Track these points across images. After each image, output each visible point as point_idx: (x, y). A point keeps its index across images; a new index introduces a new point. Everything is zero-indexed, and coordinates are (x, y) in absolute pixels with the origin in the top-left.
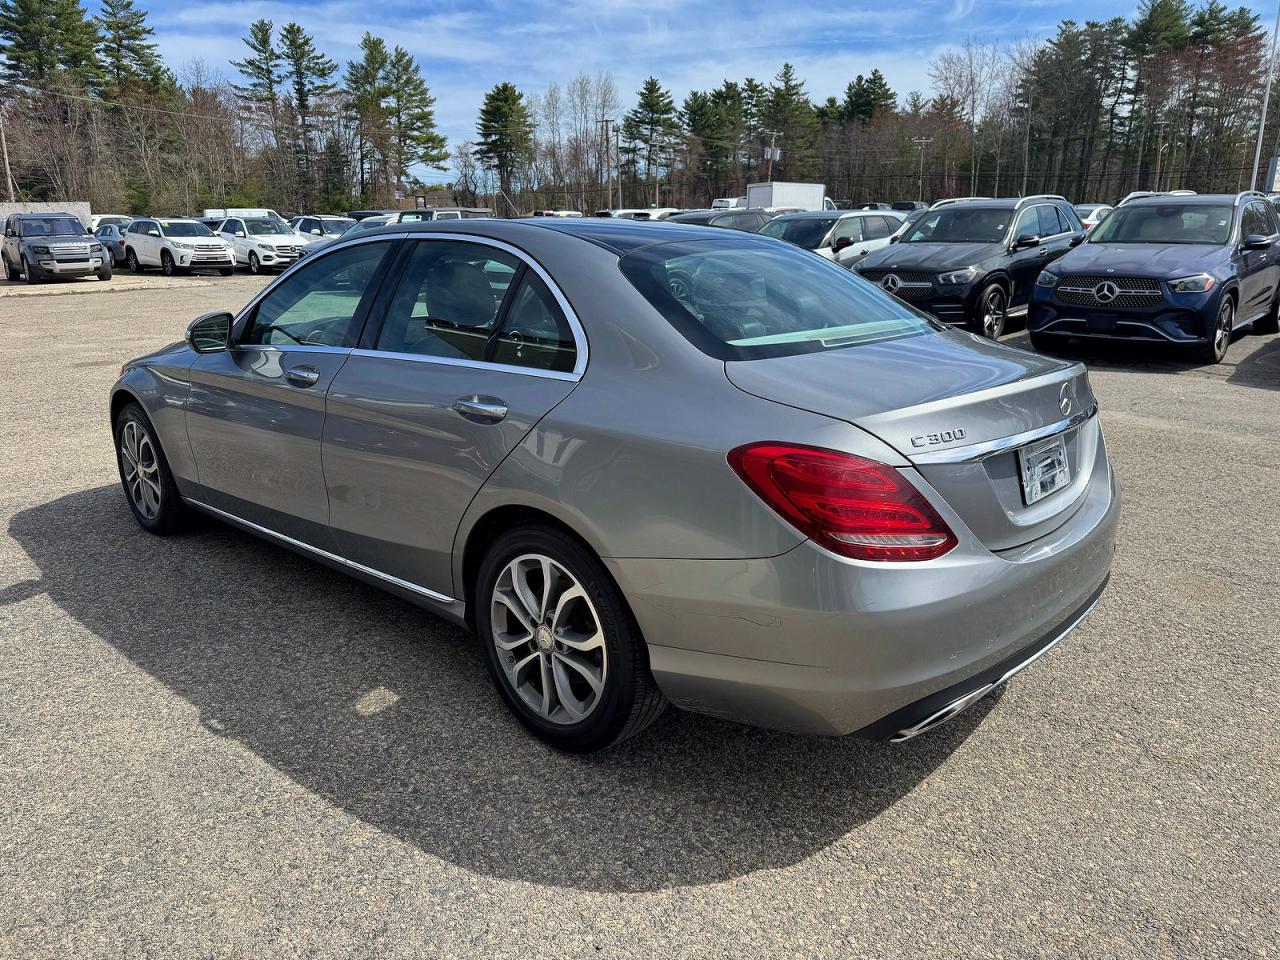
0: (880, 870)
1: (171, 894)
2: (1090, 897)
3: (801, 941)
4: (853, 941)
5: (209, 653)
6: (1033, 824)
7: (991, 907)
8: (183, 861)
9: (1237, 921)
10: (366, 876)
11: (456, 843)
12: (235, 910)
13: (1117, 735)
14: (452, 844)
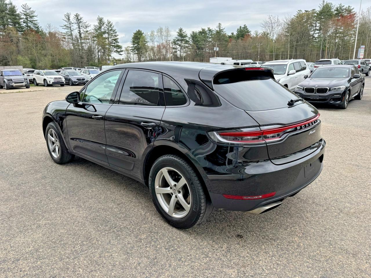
0: (277, 241)
1: (99, 251)
2: (331, 247)
3: (261, 258)
4: (274, 258)
5: (90, 191)
6: (315, 230)
7: (307, 250)
8: (100, 243)
9: (369, 252)
10: (148, 245)
11: (168, 237)
12: (117, 254)
13: (333, 208)
14: (167, 237)
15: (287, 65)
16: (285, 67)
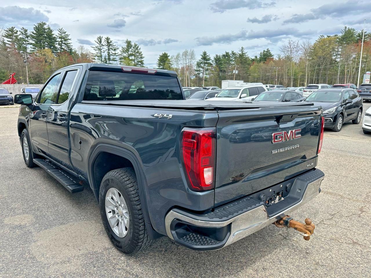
15: (241, 89)
16: (239, 91)
